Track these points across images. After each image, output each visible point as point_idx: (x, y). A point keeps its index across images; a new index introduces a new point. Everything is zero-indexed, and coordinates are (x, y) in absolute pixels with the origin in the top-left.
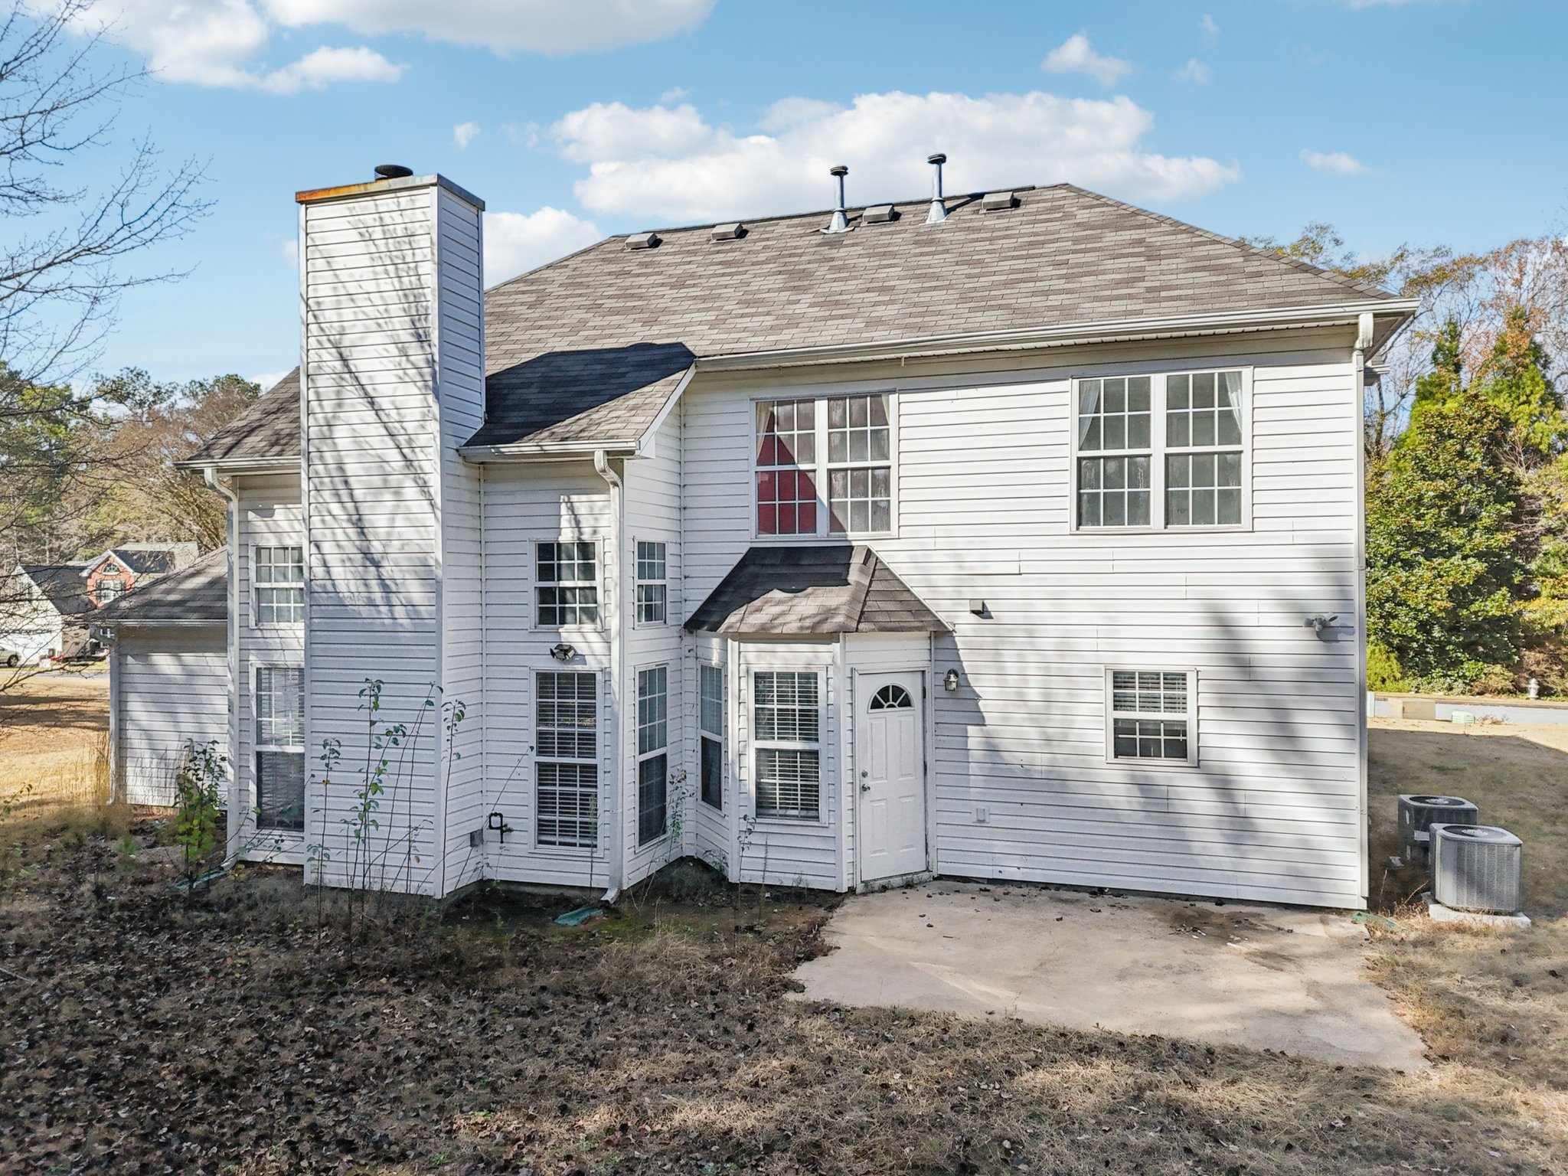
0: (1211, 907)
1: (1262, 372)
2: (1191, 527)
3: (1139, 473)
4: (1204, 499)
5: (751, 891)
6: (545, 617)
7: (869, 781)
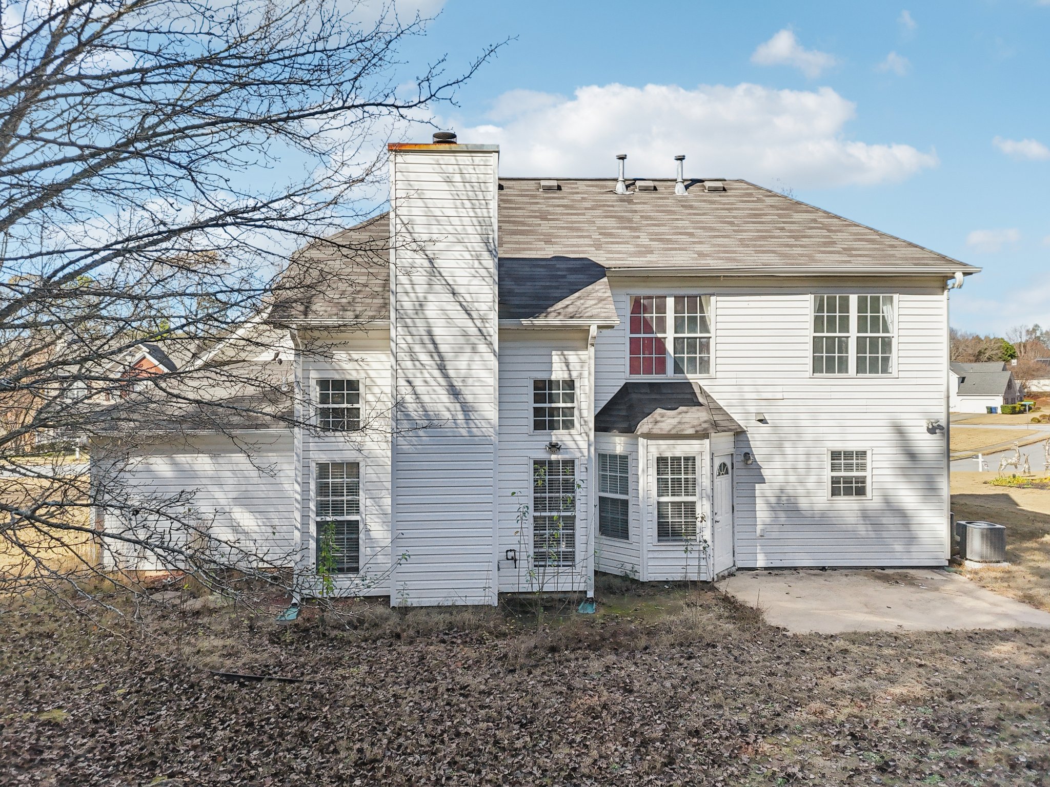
1: (905, 297)
2: (868, 375)
3: (843, 345)
4: (874, 361)
5: (657, 587)
6: (538, 426)
7: (717, 518)
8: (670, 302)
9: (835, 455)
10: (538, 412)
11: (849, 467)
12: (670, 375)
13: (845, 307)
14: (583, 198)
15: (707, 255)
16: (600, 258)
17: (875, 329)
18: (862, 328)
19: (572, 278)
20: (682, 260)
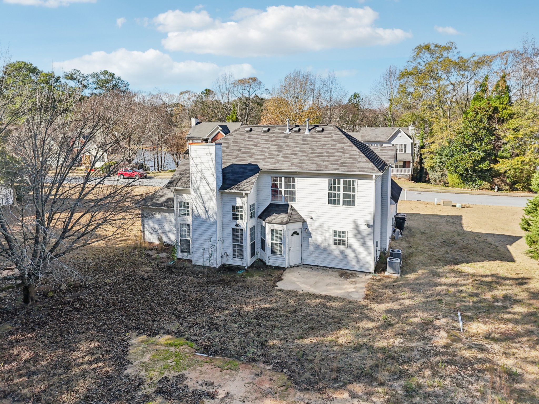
0: (349, 272)
1: (359, 181)
2: (347, 206)
3: (339, 195)
4: (349, 202)
6: (234, 218)
8: (283, 179)
9: (335, 232)
10: (234, 215)
11: (340, 236)
12: (282, 202)
13: (339, 183)
14: (274, 136)
15: (294, 165)
16: (261, 165)
17: (349, 191)
18: (345, 190)
19: (248, 173)
20: (285, 166)
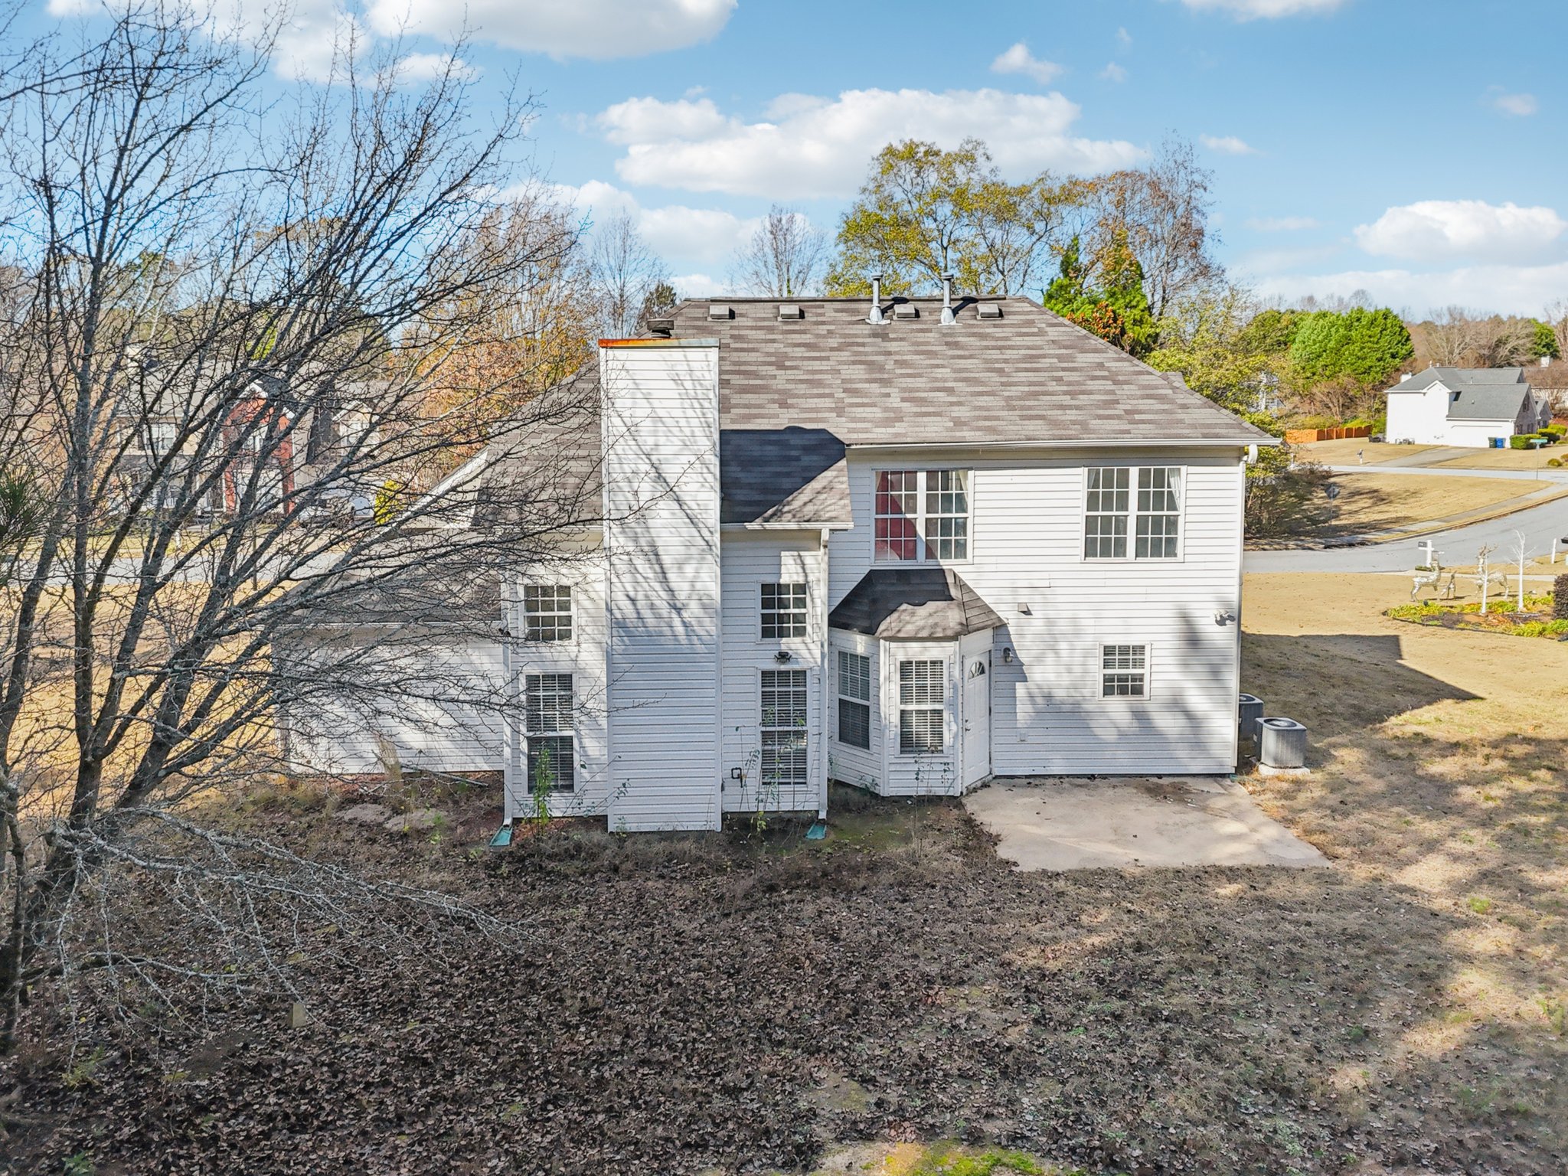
0: (1155, 780)
1: (1192, 469)
2: (1149, 559)
3: (1121, 525)
4: (1157, 543)
5: (898, 801)
6: (767, 633)
7: (968, 725)
8: (922, 477)
9: (1108, 650)
10: (765, 618)
11: (1124, 664)
12: (921, 562)
13: (1124, 482)
14: (830, 332)
15: (964, 424)
16: (840, 429)
17: (1158, 506)
18: (1143, 505)
19: (806, 460)
20: (934, 431)
